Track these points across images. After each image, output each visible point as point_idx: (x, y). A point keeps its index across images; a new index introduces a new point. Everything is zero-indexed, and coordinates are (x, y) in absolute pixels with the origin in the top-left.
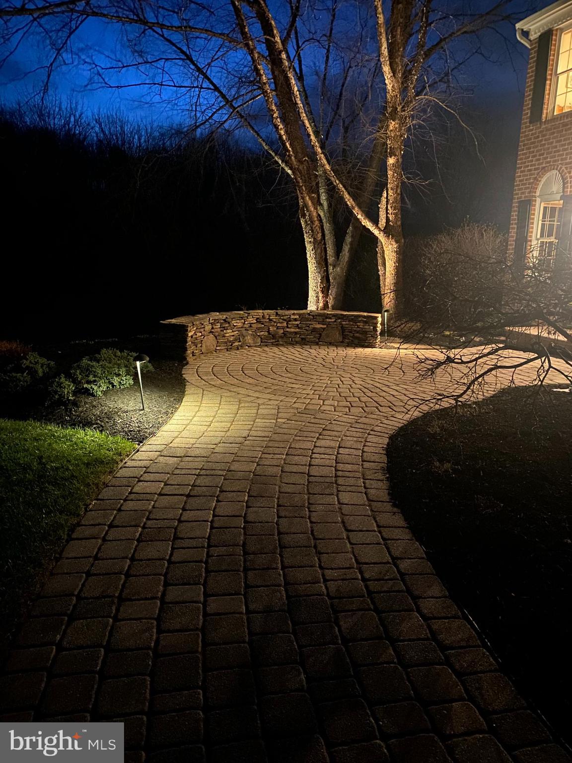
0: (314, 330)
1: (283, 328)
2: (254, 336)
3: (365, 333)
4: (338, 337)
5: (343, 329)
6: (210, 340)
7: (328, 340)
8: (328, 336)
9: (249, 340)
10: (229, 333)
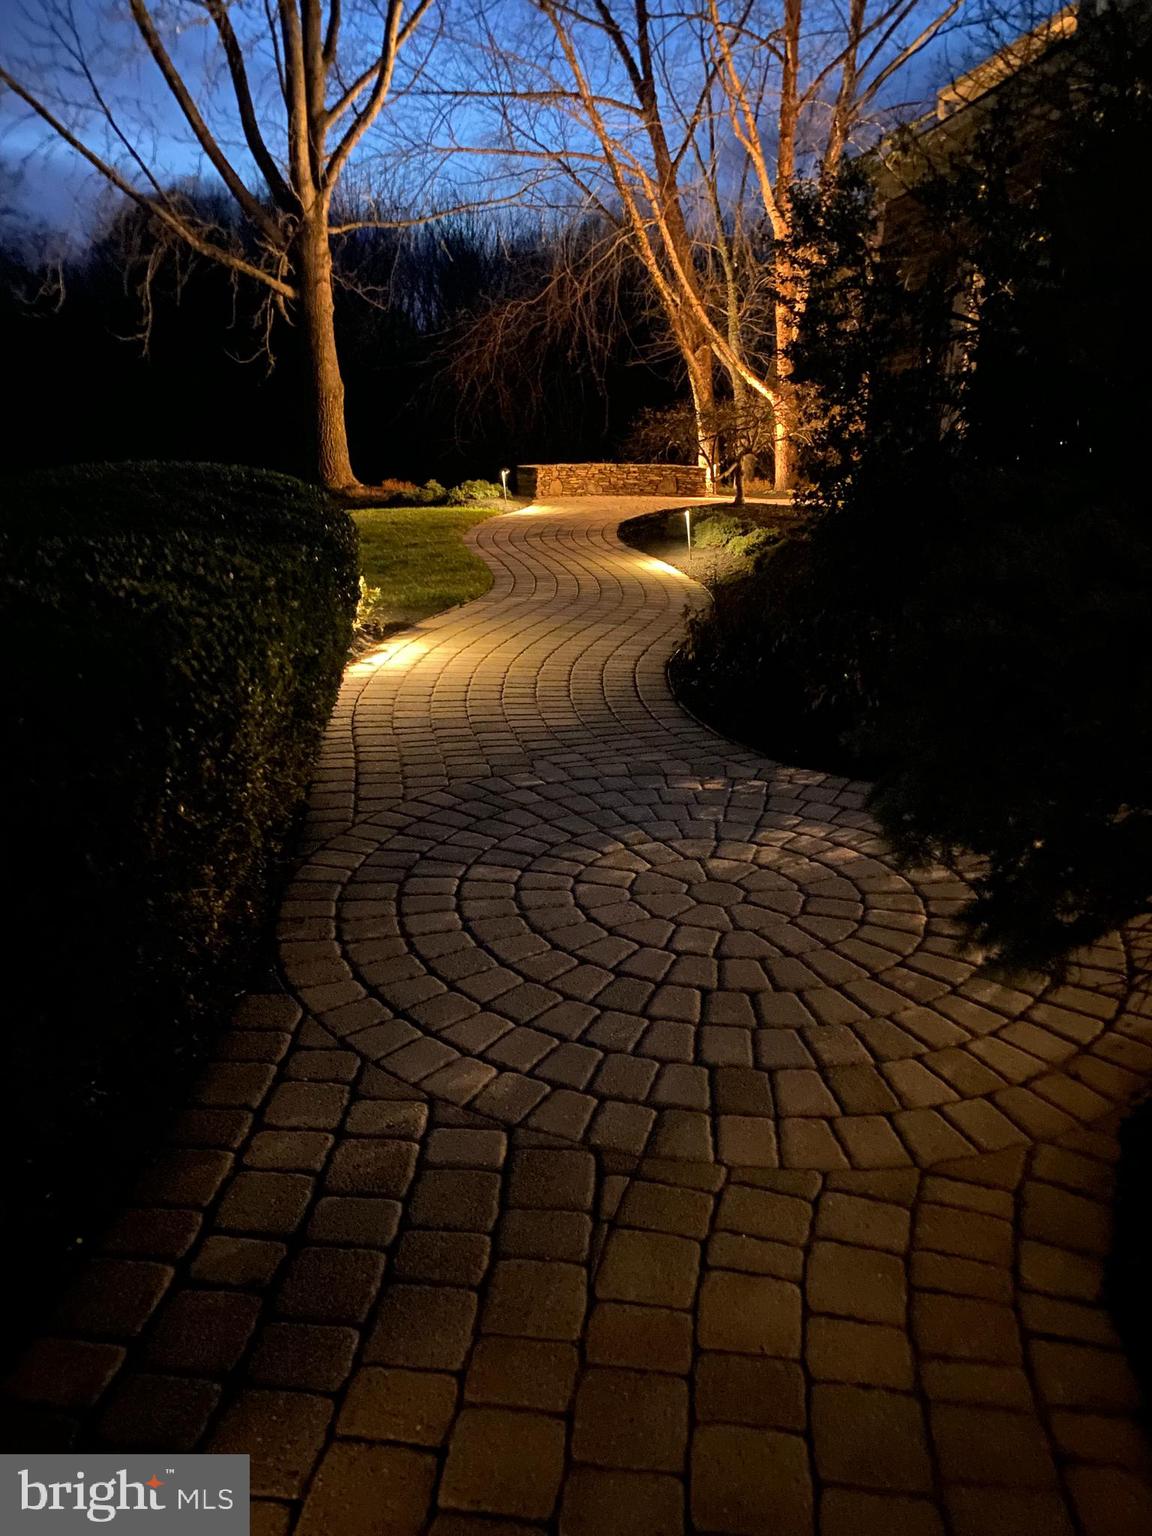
0: (651, 482)
1: (623, 479)
2: (597, 485)
3: (695, 484)
4: (672, 488)
5: (677, 481)
6: (556, 486)
7: (663, 491)
8: (663, 487)
9: (591, 488)
10: (573, 480)
